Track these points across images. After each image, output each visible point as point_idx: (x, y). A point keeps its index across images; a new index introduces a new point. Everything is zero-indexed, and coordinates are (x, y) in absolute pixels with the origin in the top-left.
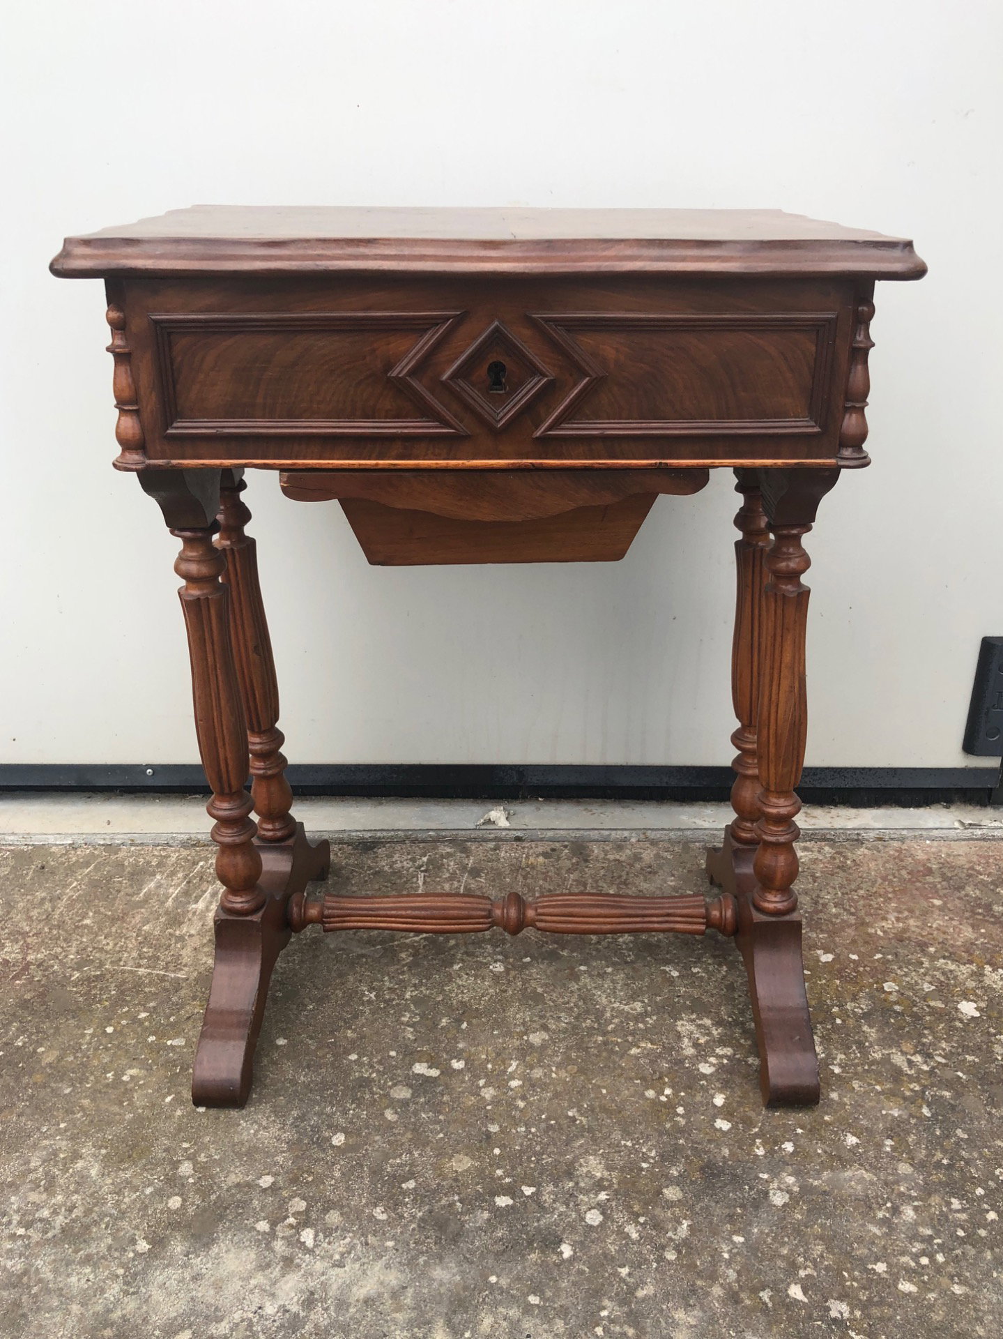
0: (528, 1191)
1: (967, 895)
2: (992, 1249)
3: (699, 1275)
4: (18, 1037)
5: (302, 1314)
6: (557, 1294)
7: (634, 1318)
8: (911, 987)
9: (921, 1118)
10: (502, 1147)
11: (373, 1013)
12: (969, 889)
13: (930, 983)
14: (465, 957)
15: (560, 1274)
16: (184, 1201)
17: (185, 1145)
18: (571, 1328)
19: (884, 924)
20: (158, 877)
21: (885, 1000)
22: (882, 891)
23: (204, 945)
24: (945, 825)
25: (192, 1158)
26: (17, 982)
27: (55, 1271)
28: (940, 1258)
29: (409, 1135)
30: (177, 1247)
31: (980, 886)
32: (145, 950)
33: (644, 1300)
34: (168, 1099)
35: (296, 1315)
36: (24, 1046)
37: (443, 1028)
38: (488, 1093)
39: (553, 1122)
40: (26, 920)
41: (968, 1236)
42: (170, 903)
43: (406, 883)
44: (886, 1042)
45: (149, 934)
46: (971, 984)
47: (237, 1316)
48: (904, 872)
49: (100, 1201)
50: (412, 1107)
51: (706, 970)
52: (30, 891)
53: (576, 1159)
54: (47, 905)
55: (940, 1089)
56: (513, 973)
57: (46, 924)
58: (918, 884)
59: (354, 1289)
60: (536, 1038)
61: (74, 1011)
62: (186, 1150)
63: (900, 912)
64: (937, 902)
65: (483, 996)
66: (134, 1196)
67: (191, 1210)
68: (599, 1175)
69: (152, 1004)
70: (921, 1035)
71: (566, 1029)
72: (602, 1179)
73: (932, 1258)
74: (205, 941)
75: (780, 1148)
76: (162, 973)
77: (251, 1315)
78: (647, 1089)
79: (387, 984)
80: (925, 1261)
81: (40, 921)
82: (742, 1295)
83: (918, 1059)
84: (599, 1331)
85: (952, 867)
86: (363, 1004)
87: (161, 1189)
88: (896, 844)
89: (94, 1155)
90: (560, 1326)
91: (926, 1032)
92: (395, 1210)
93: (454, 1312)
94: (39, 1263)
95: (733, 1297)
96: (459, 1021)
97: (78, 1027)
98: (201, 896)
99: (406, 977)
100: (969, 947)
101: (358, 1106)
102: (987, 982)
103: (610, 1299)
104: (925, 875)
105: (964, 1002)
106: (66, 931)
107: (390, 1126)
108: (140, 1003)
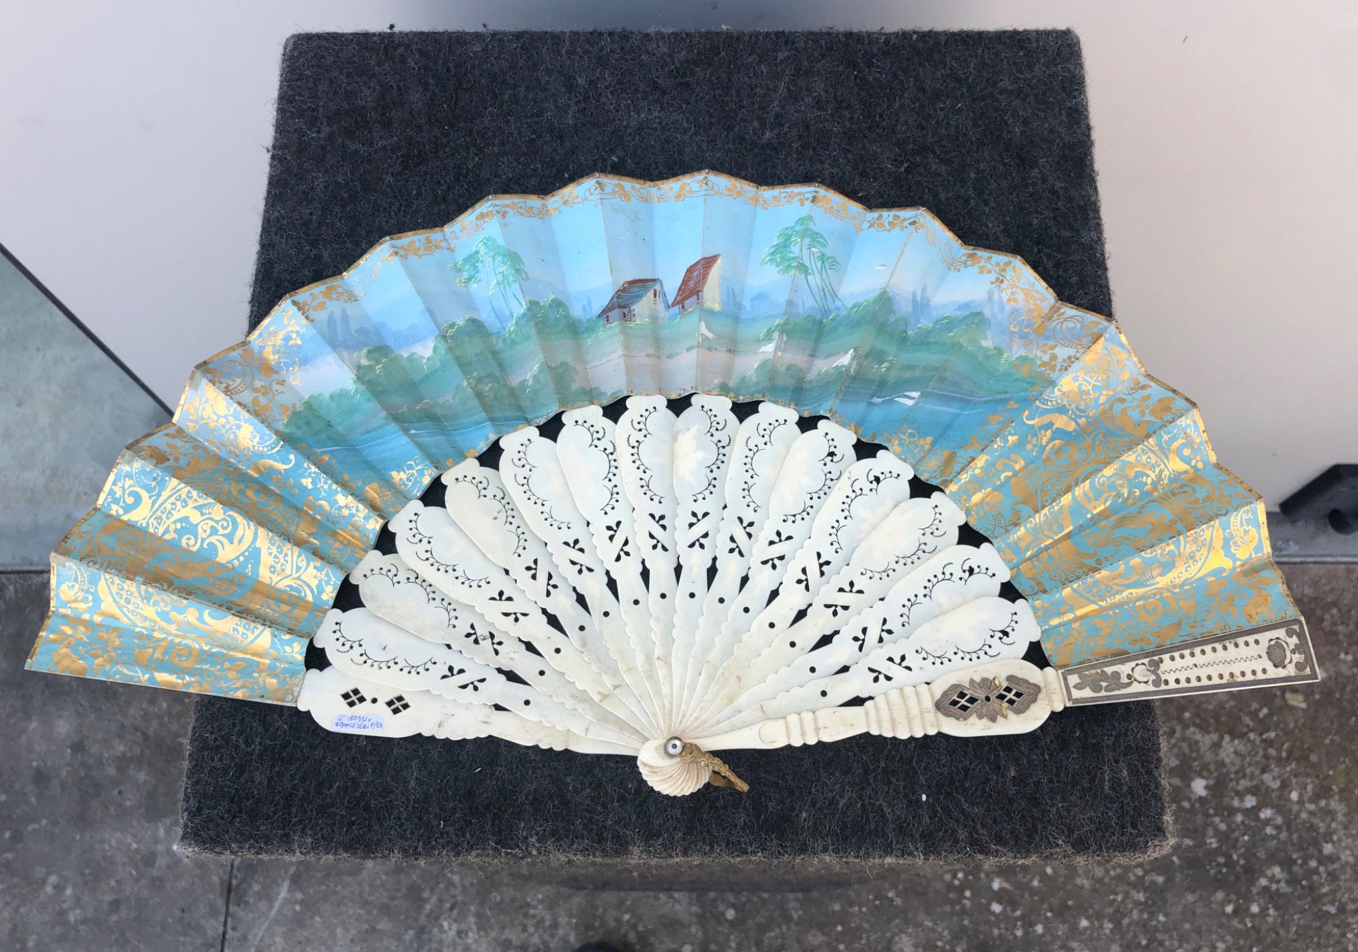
10: (842, 925)
39: (877, 902)
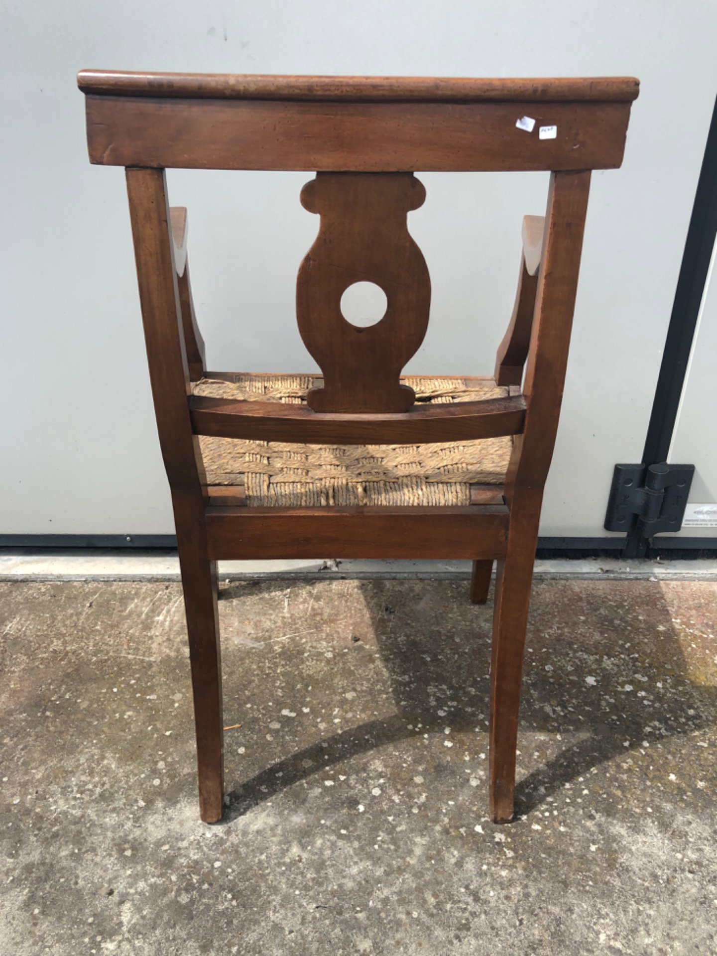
0: (342, 778)
1: (600, 614)
2: (583, 809)
3: (430, 820)
4: (66, 693)
5: (225, 837)
6: (355, 830)
7: (394, 841)
8: (561, 668)
9: (555, 741)
11: (259, 681)
12: (602, 611)
13: (571, 666)
14: (311, 649)
15: (358, 820)
16: (161, 781)
17: (160, 753)
18: (362, 846)
19: (550, 631)
20: (136, 601)
21: (545, 675)
22: (551, 611)
23: (164, 642)
24: (593, 571)
25: (164, 759)
26: (62, 663)
27: (97, 815)
28: (555, 813)
29: (279, 748)
30: (159, 804)
31: (609, 609)
32: (131, 644)
33: (401, 831)
34: (149, 728)
35: (222, 838)
36: (70, 699)
37: (298, 690)
38: (322, 726)
40: (64, 626)
41: (572, 802)
42: (143, 616)
43: (278, 604)
44: (543, 699)
45: (133, 634)
46: (594, 666)
47: (192, 838)
48: (565, 599)
49: (118, 781)
50: (281, 734)
51: (446, 657)
52: (64, 609)
53: (368, 762)
54: (75, 618)
55: (568, 725)
56: (338, 658)
57: (75, 629)
58: (573, 607)
59: (251, 826)
60: (350, 696)
61: (95, 679)
62: (160, 755)
63: (560, 624)
64: (582, 618)
65: (320, 671)
66: (136, 778)
67: (165, 786)
68: (380, 770)
69: (137, 676)
70: (563, 696)
71: (366, 691)
72: (382, 772)
73: (551, 812)
74: (165, 639)
75: (478, 757)
76: (141, 658)
77: (199, 838)
78: (408, 724)
79: (267, 664)
80: (547, 814)
81: (72, 627)
82: (451, 830)
83: (558, 709)
84: (376, 847)
85: (595, 597)
86: (254, 675)
87: (149, 775)
88: (563, 582)
89: (113, 757)
90: (356, 844)
91: (565, 694)
92: (272, 787)
93: (303, 838)
94: (89, 811)
95: (446, 831)
96: (307, 686)
97: (98, 688)
98: (161, 613)
99: (278, 660)
100: (597, 645)
101: (252, 733)
102: (604, 665)
103: (383, 831)
104: (578, 601)
105: (589, 677)
106: (86, 633)
107: (269, 743)
108: (131, 676)
